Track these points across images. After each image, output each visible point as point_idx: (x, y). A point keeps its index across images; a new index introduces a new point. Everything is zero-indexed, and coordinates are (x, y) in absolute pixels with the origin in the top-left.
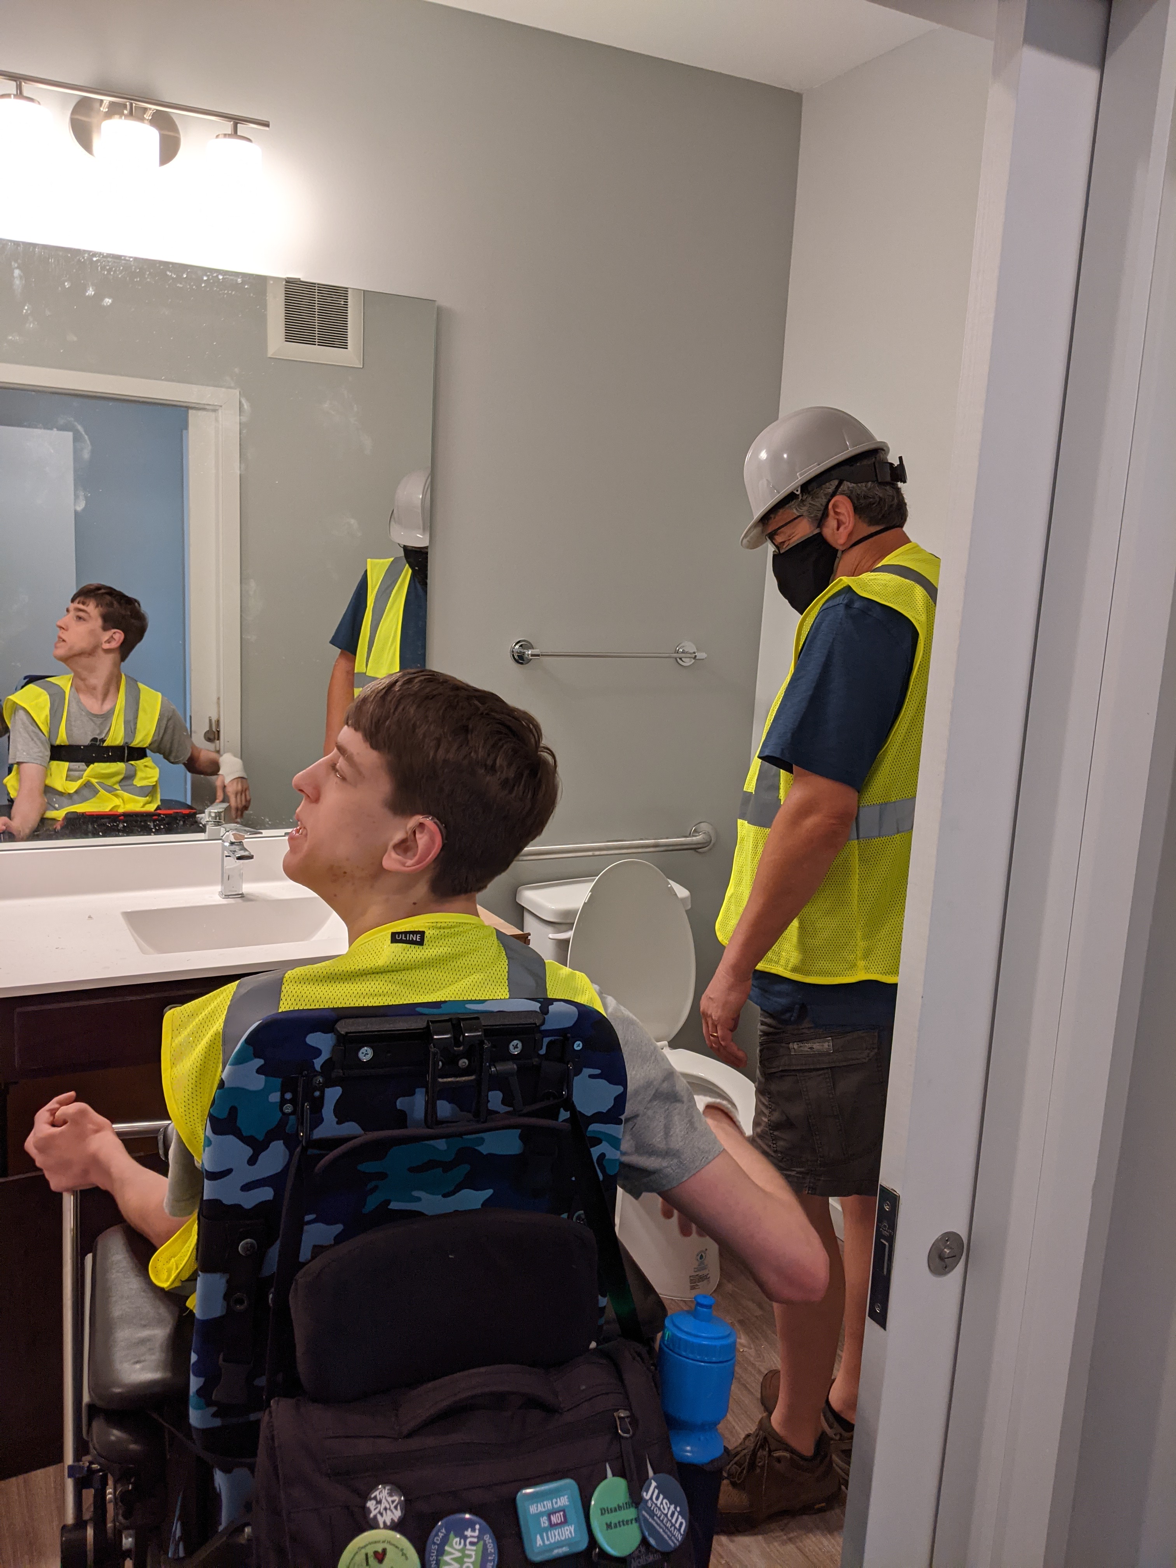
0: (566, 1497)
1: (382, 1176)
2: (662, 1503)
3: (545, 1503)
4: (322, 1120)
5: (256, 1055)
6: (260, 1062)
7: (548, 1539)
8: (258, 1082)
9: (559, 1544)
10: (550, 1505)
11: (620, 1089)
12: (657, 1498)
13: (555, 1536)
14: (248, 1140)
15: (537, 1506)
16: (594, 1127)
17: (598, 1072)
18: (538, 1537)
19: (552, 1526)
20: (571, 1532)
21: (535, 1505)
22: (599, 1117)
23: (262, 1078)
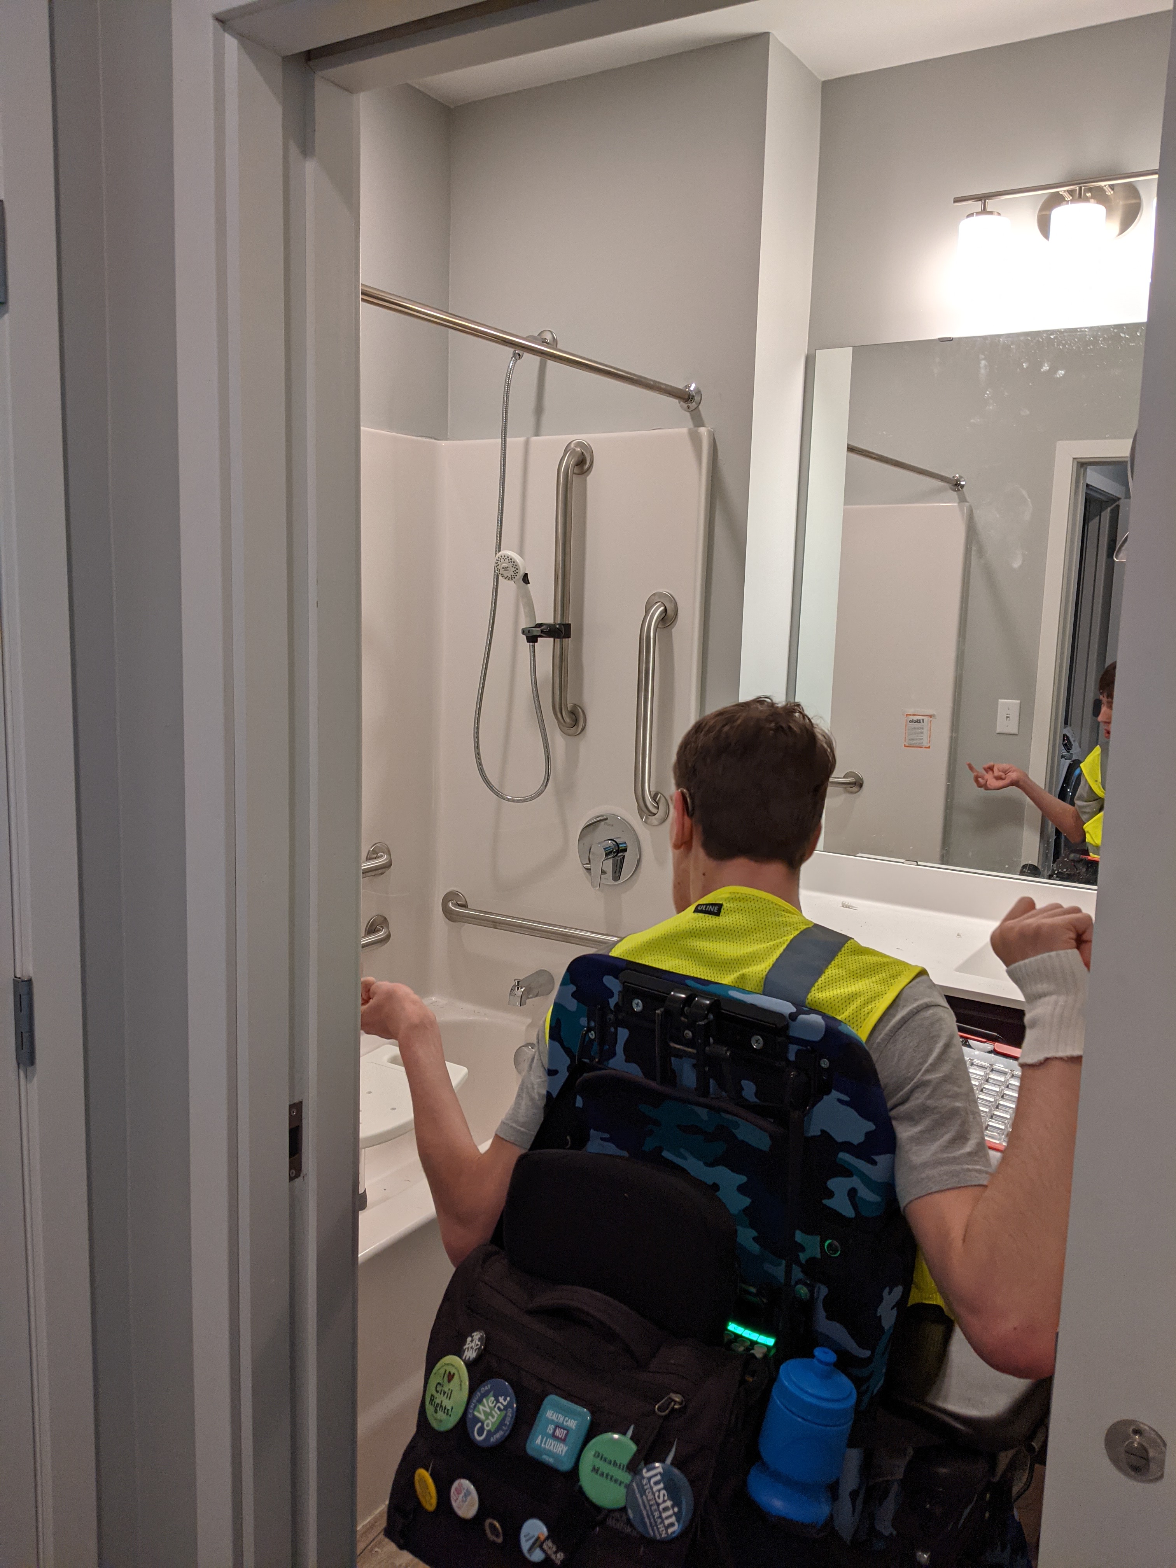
0: (576, 1422)
1: (657, 1123)
2: (659, 1491)
3: (560, 1415)
4: (615, 1054)
5: (574, 984)
6: (578, 991)
7: (545, 1444)
8: (575, 1006)
9: (549, 1453)
10: (562, 1419)
11: (871, 1126)
12: (656, 1483)
13: (551, 1445)
14: (568, 1052)
15: (553, 1414)
16: (844, 1156)
17: (846, 1098)
18: (540, 1437)
19: (554, 1436)
20: (562, 1451)
21: (553, 1412)
23: (575, 1002)
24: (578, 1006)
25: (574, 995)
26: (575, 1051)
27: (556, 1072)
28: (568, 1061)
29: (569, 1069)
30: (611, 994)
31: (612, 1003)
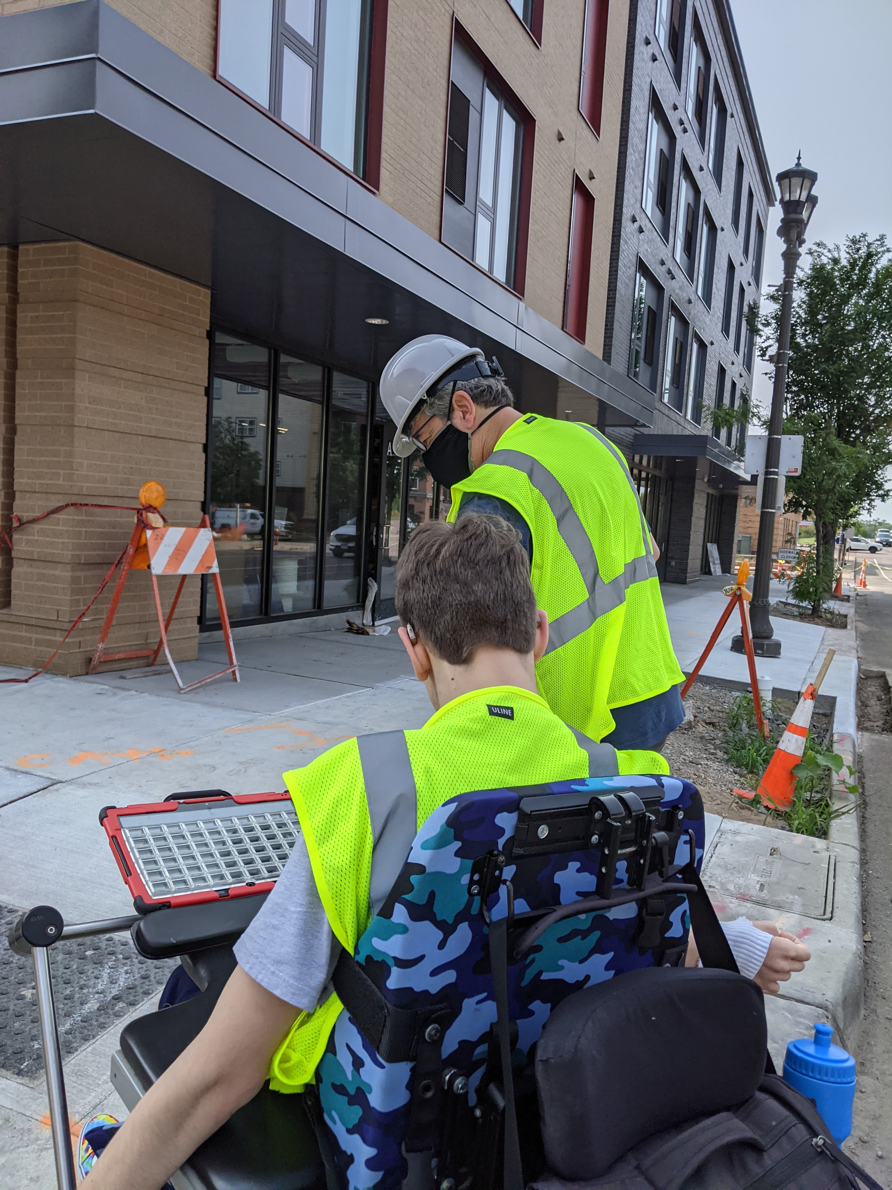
1: (537, 948)
4: (497, 902)
5: (456, 839)
6: (458, 845)
8: (454, 865)
11: (701, 852)
14: (441, 925)
23: (459, 859)
24: (461, 862)
25: (457, 854)
26: (450, 921)
27: (422, 957)
28: (440, 935)
29: (442, 945)
30: (501, 831)
31: (501, 842)
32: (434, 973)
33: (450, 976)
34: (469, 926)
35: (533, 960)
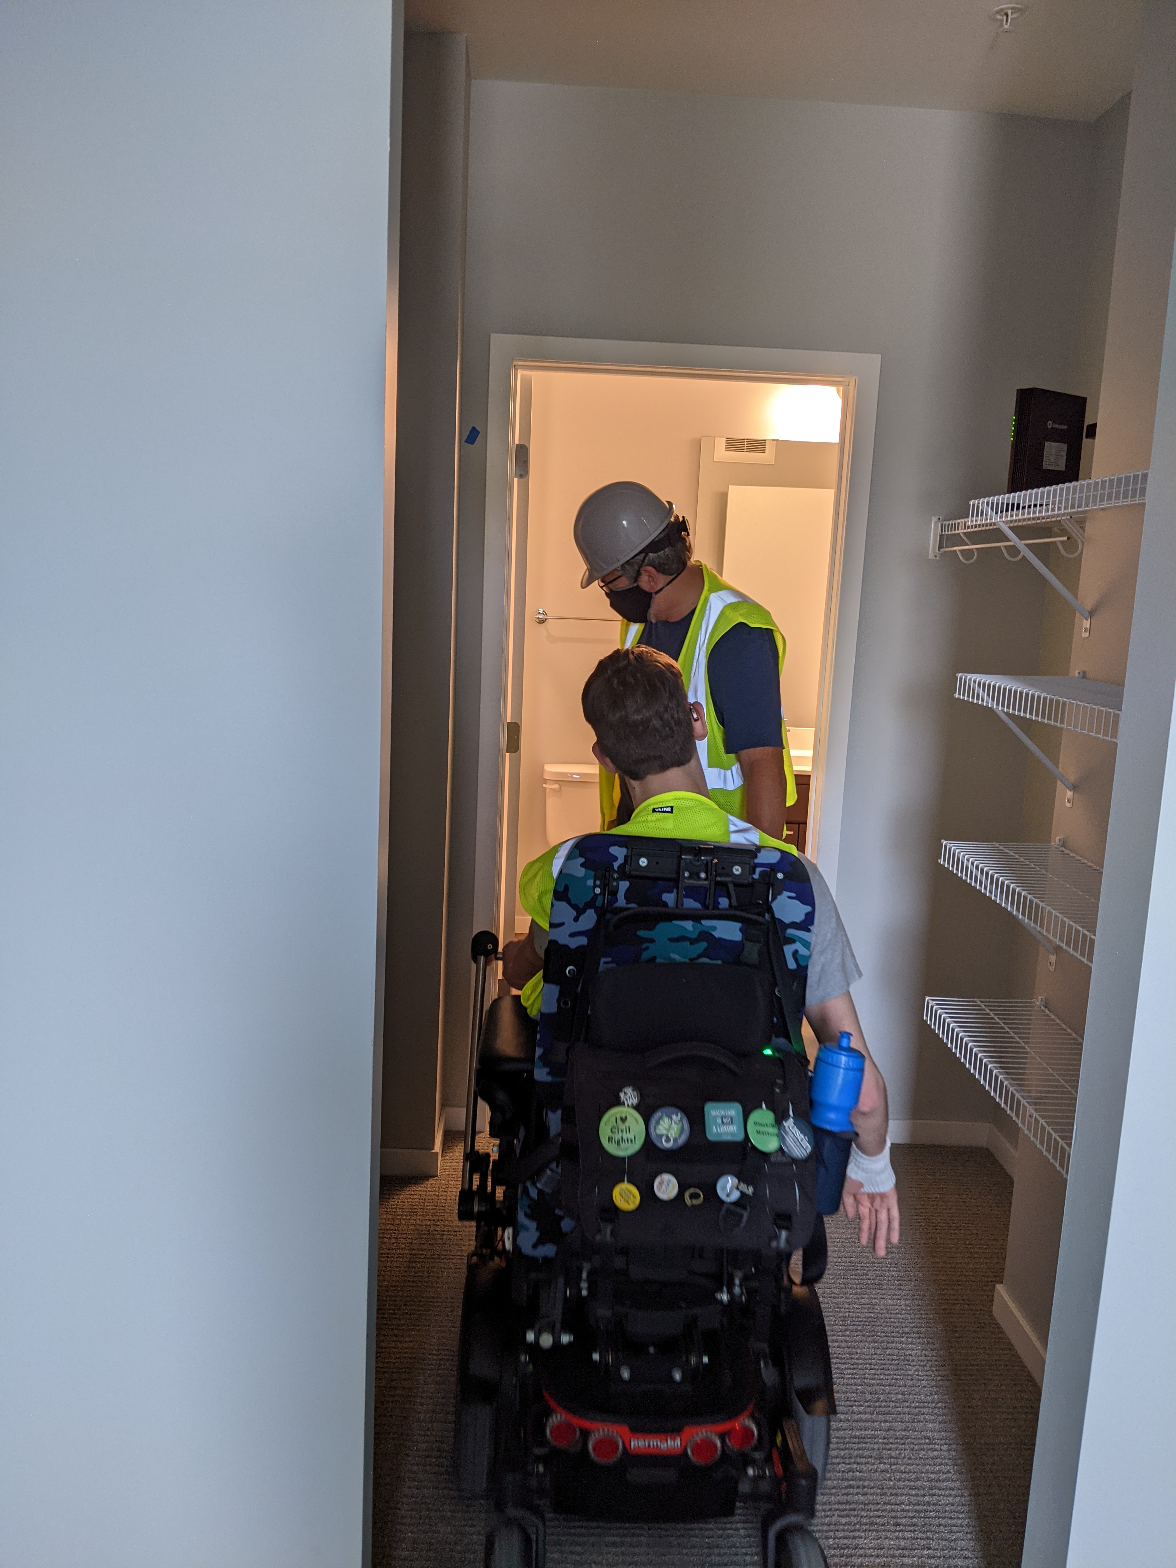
0: (734, 1111)
1: (652, 941)
2: (796, 1132)
3: (721, 1112)
4: (617, 900)
5: (581, 856)
6: (582, 860)
7: (720, 1130)
8: (581, 872)
9: (727, 1134)
11: (809, 909)
12: (793, 1129)
13: (725, 1130)
14: (574, 907)
15: (715, 1113)
16: (791, 931)
17: (793, 895)
18: (714, 1128)
19: (724, 1124)
20: (734, 1130)
21: (714, 1111)
22: (794, 925)
23: (583, 870)
24: (585, 872)
25: (582, 865)
26: (581, 905)
27: (563, 924)
28: (575, 914)
29: (576, 919)
30: (616, 859)
31: (616, 865)
32: (572, 935)
33: (583, 941)
34: (595, 912)
35: (648, 948)
